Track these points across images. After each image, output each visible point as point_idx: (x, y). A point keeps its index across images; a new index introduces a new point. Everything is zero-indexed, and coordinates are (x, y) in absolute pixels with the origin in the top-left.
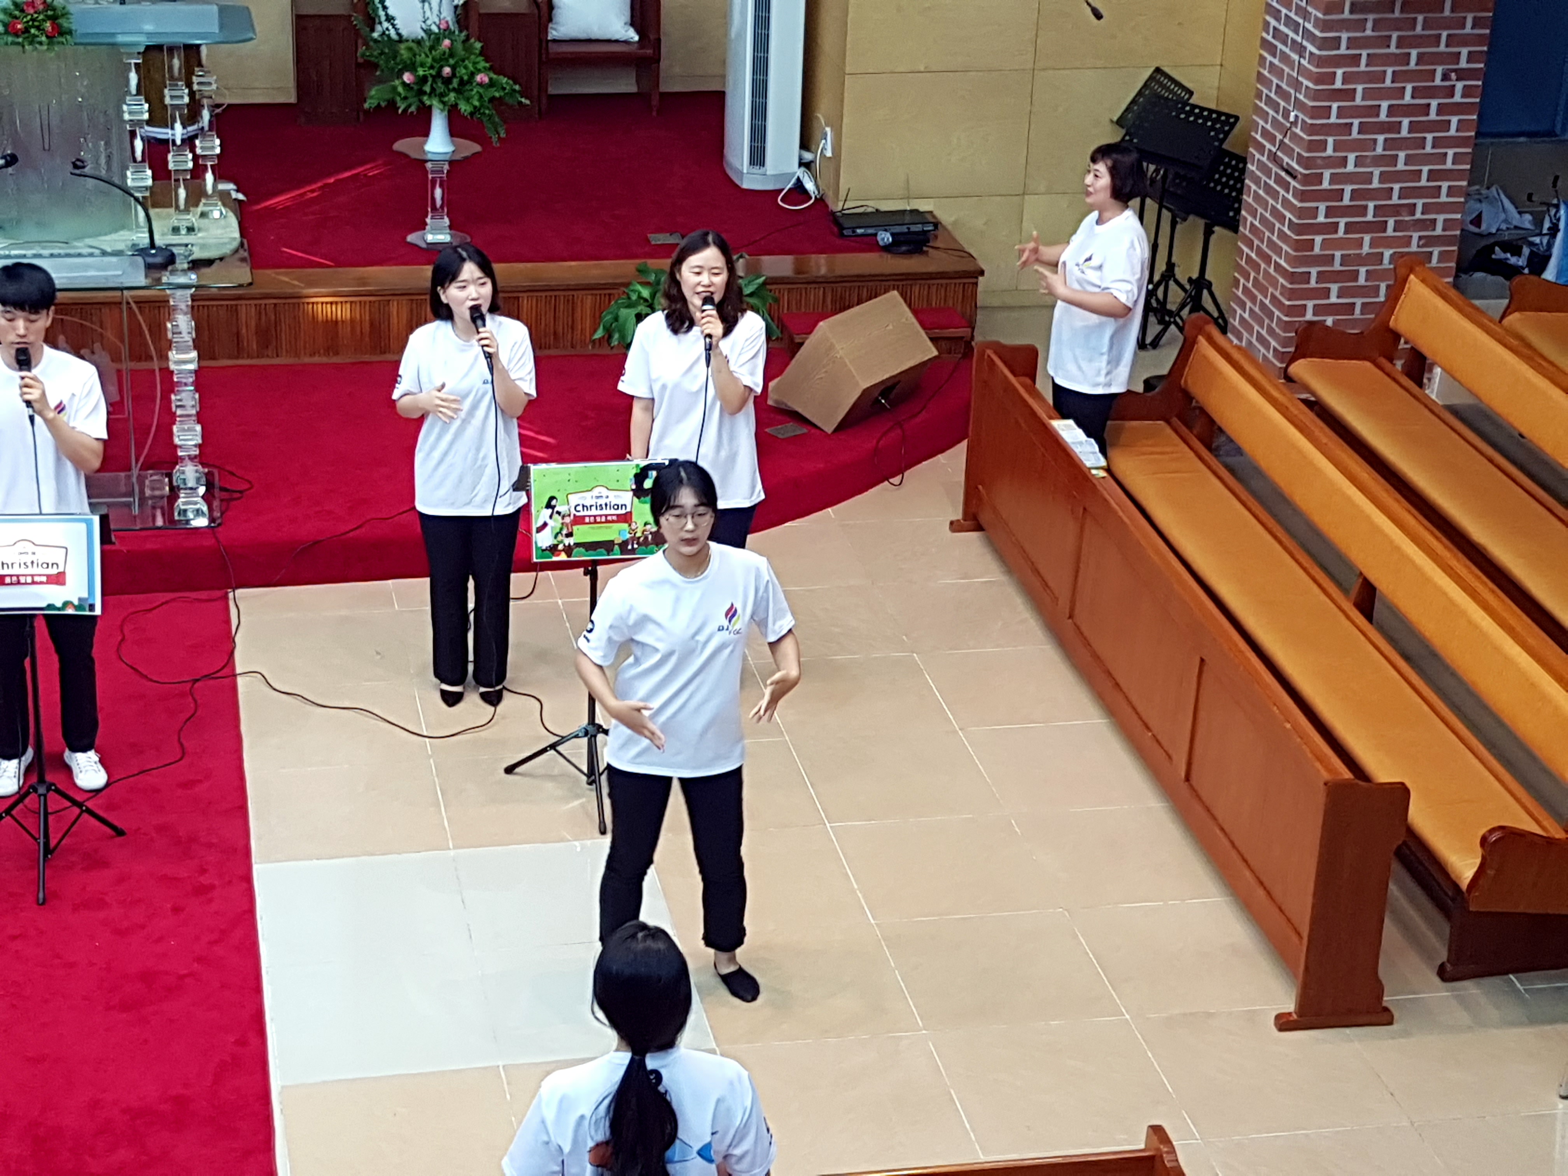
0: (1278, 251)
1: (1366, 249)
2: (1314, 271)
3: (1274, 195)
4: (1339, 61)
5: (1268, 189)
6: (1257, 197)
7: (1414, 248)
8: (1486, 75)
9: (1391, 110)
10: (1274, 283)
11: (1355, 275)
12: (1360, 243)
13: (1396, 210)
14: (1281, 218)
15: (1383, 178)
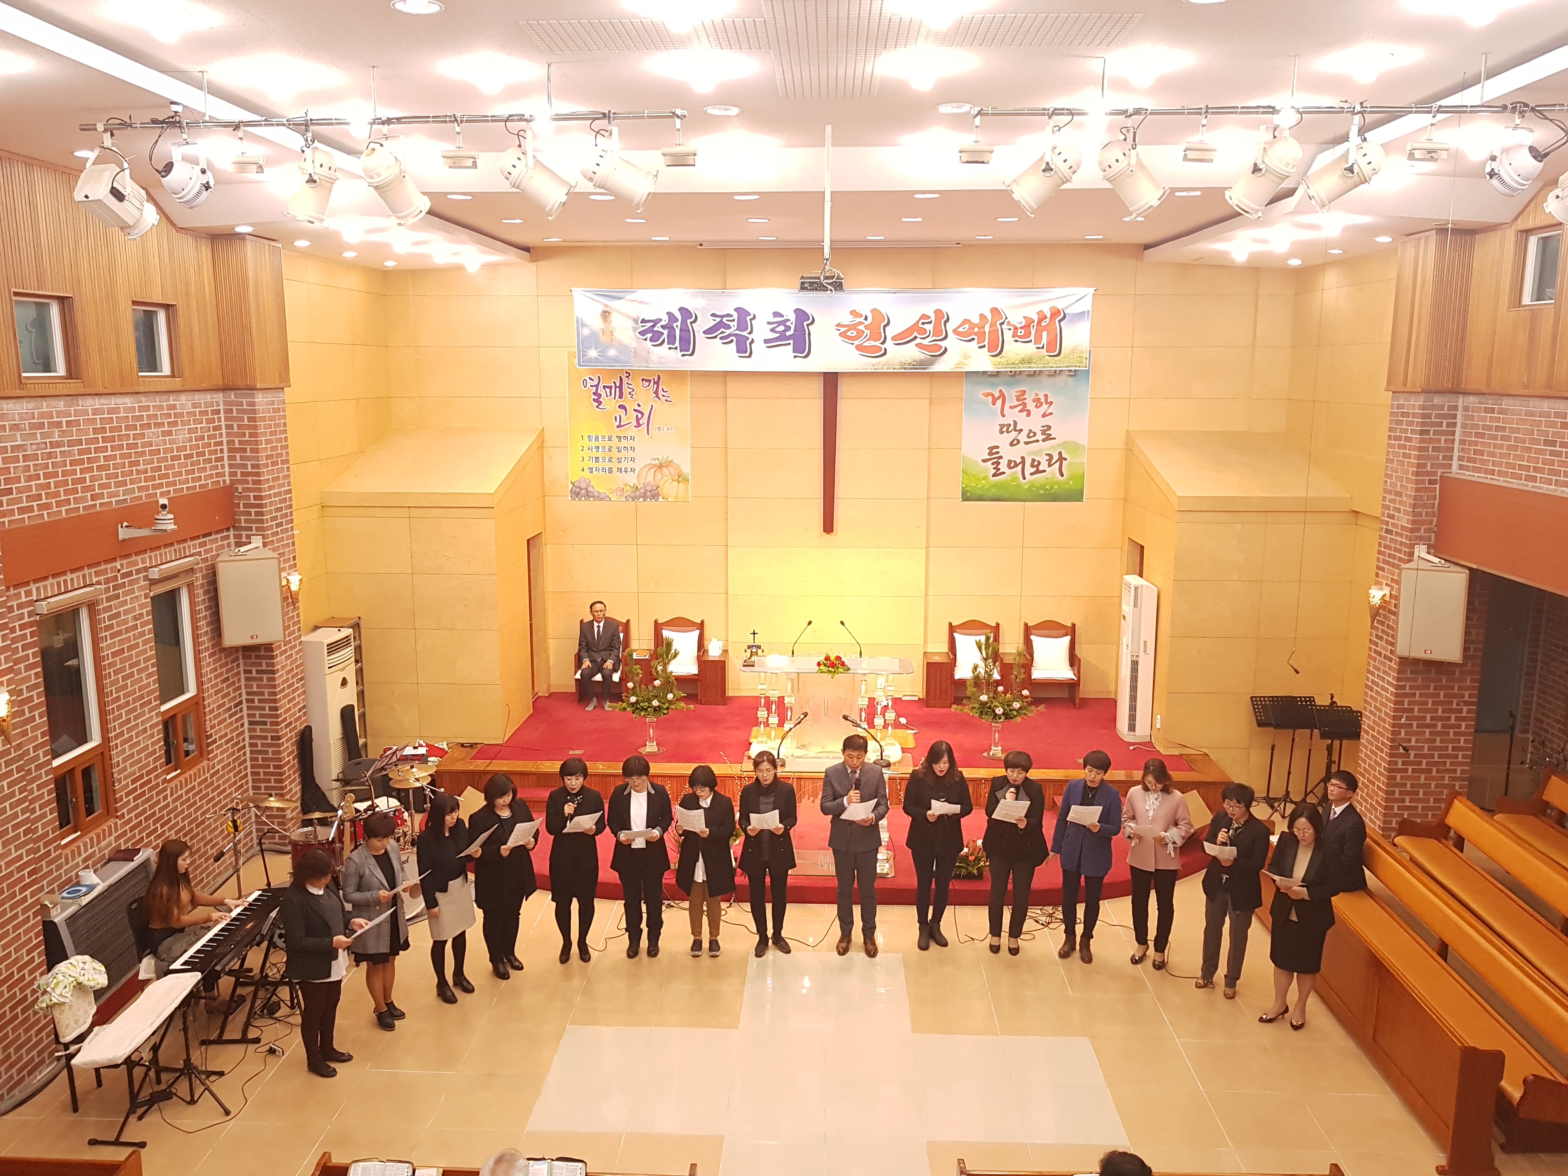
0: (1379, 780)
1: (1422, 781)
2: (1397, 790)
3: (1376, 755)
4: (1405, 695)
5: (1372, 751)
6: (1366, 755)
7: (1446, 782)
8: (1478, 704)
9: (1432, 718)
10: (1378, 795)
11: (1417, 793)
12: (1419, 778)
13: (1436, 764)
14: (1380, 765)
15: (1429, 749)
